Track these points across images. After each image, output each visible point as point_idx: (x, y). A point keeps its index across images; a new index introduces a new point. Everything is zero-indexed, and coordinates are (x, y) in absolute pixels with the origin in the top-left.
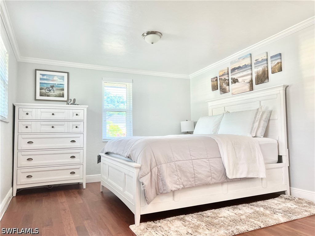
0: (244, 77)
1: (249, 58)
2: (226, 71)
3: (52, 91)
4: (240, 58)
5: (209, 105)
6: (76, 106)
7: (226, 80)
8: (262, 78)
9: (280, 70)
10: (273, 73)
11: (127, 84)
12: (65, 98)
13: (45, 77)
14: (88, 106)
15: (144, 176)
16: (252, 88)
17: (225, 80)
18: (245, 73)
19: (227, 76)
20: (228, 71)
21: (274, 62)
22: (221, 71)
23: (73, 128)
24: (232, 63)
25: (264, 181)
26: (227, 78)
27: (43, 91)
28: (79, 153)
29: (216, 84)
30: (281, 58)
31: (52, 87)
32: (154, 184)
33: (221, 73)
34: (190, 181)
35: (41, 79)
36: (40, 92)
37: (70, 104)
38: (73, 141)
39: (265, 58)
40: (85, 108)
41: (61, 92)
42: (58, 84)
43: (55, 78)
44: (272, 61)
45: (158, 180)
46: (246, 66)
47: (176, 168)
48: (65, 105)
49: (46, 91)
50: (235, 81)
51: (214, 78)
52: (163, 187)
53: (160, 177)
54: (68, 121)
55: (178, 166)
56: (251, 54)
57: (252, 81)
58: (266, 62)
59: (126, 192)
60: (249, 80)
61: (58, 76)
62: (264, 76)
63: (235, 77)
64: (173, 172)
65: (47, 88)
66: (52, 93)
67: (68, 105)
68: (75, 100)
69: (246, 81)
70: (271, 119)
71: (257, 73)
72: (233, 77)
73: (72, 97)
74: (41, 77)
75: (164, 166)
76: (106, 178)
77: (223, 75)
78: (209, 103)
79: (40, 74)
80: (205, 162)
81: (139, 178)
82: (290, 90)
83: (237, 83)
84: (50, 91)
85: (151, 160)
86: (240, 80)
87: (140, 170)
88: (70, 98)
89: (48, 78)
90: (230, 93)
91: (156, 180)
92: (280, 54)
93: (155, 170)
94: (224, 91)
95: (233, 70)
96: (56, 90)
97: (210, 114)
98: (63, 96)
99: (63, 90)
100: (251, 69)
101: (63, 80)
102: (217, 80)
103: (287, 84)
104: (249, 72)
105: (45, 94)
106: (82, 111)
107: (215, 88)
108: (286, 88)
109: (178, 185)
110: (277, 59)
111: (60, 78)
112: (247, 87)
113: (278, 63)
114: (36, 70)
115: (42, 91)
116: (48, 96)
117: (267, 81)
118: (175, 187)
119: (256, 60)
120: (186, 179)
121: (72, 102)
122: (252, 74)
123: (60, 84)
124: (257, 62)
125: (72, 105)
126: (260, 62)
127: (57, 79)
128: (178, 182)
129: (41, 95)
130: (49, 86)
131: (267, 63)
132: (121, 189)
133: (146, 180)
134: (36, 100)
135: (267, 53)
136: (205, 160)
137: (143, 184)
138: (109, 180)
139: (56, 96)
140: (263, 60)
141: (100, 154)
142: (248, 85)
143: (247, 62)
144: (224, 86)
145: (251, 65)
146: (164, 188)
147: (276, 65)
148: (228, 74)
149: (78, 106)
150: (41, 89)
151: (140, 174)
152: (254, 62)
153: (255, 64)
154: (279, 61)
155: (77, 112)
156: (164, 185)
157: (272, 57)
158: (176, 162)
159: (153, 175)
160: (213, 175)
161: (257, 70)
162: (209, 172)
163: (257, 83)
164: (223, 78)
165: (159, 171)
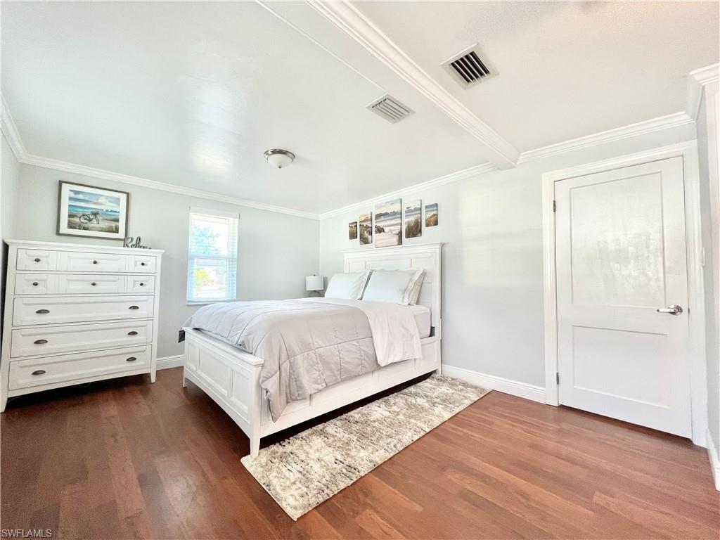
0: (392, 227)
1: (400, 205)
2: (369, 217)
3: (94, 221)
4: (388, 202)
5: (346, 258)
6: (142, 249)
7: (369, 227)
8: (414, 231)
9: (436, 224)
10: (427, 226)
11: (231, 219)
12: (121, 235)
13: (80, 196)
14: (163, 251)
15: (268, 379)
16: (400, 242)
17: (367, 227)
18: (393, 222)
19: (370, 222)
20: (371, 217)
21: (429, 213)
22: (362, 216)
23: (134, 285)
24: (377, 207)
25: (417, 362)
26: (370, 225)
27: (77, 220)
28: (145, 326)
29: (355, 231)
30: (437, 210)
31: (95, 214)
32: (284, 388)
33: (363, 219)
34: (334, 375)
35: (71, 199)
36: (69, 222)
37: (130, 245)
38: (135, 308)
39: (419, 207)
40: (158, 253)
41: (114, 224)
42: (107, 211)
43: (102, 200)
44: (427, 212)
45: (289, 381)
46: (394, 213)
47: (317, 358)
48: (119, 247)
49: (82, 220)
50: (380, 230)
51: (353, 223)
52: (298, 391)
53: (294, 375)
54: (125, 274)
55: (320, 355)
56: (401, 200)
57: (401, 232)
58: (419, 212)
59: (233, 399)
60: (397, 232)
61: (107, 197)
62: (416, 228)
63: (380, 225)
64: (312, 366)
65: (83, 215)
66: (94, 224)
67: (126, 248)
68: (139, 239)
69: (394, 232)
70: (424, 281)
71: (409, 223)
72: (378, 225)
73: (133, 234)
74: (73, 195)
75: (299, 358)
76: (194, 368)
77: (364, 221)
78: (345, 254)
79: (71, 190)
80: (354, 345)
81: (260, 381)
82: (447, 249)
83: (382, 233)
84: (90, 220)
85: (280, 350)
86: (386, 229)
87: (262, 369)
88: (130, 235)
89: (86, 198)
90: (373, 244)
91: (288, 381)
92: (437, 205)
93: (286, 366)
94: (365, 241)
95: (378, 216)
96: (103, 219)
97: (346, 271)
98: (117, 231)
99: (117, 220)
100: (401, 217)
101: (119, 204)
102: (356, 226)
103: (444, 242)
104: (399, 221)
105: (80, 226)
106: (153, 259)
107: (353, 236)
108: (442, 245)
109: (318, 384)
110: (433, 210)
111: (110, 199)
112: (395, 239)
113: (434, 215)
114: (61, 183)
115: (72, 219)
116: (85, 229)
117: (419, 235)
118: (314, 389)
119: (408, 208)
120: (329, 373)
121: (134, 242)
122: (401, 224)
123: (111, 211)
124: (409, 211)
125: (134, 249)
126: (412, 211)
127: (105, 202)
128: (319, 381)
129: (71, 226)
130: (89, 212)
131: (421, 214)
132: (225, 392)
133: (272, 385)
134: (58, 233)
135: (421, 201)
136: (354, 342)
137: (267, 392)
138: (199, 372)
139: (102, 230)
140: (416, 209)
141: (184, 329)
142: (397, 237)
143: (396, 208)
144: (366, 234)
145: (401, 214)
146: (300, 392)
147: (431, 217)
148: (371, 220)
149: (145, 250)
150: (70, 216)
151: (263, 375)
152: (404, 209)
153: (406, 212)
154: (435, 212)
155: (144, 260)
156: (300, 387)
157: (427, 207)
158: (317, 350)
159: (283, 374)
160: (363, 362)
161: (408, 220)
162: (359, 359)
163: (408, 236)
164: (365, 224)
165: (291, 367)
